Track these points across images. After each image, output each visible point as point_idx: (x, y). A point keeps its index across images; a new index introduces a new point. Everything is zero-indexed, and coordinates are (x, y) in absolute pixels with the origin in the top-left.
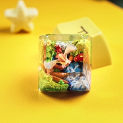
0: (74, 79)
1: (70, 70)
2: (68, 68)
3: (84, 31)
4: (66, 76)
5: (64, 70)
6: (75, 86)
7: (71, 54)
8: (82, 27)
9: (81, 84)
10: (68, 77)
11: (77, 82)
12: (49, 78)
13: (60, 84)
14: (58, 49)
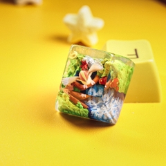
0: (95, 105)
1: (92, 93)
2: (90, 90)
3: (137, 54)
4: (87, 100)
5: (85, 92)
6: (96, 115)
7: (98, 74)
8: (136, 50)
9: (103, 113)
10: (90, 102)
11: (99, 110)
12: (65, 96)
13: (79, 107)
14: (84, 65)
